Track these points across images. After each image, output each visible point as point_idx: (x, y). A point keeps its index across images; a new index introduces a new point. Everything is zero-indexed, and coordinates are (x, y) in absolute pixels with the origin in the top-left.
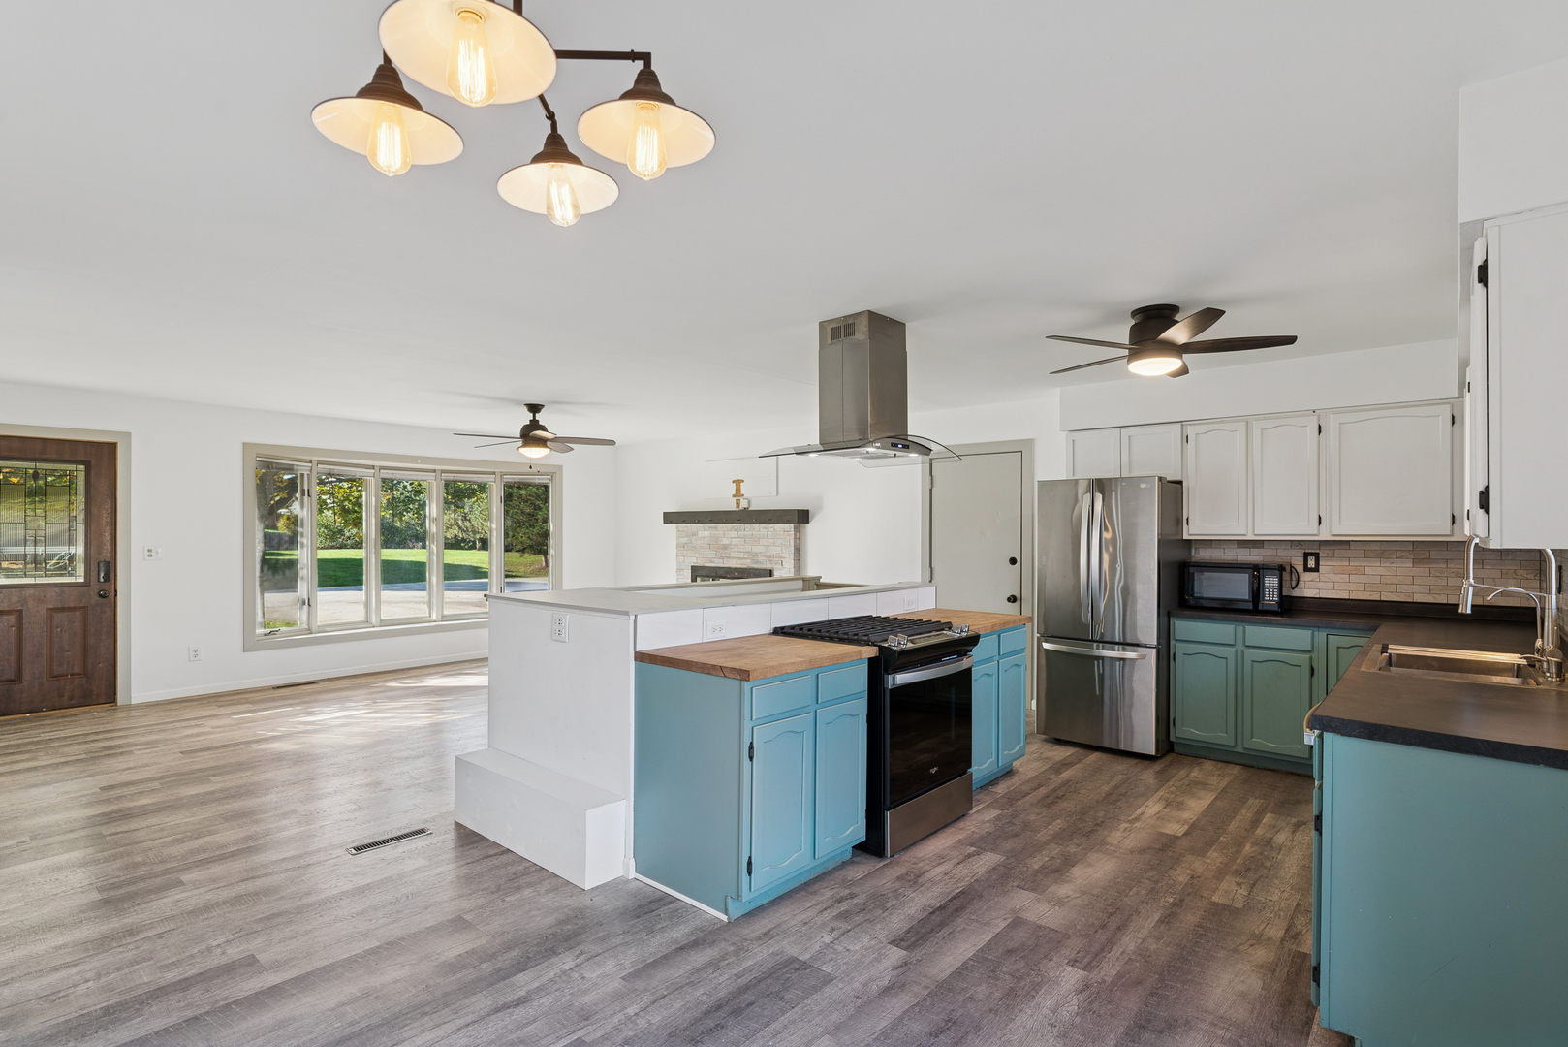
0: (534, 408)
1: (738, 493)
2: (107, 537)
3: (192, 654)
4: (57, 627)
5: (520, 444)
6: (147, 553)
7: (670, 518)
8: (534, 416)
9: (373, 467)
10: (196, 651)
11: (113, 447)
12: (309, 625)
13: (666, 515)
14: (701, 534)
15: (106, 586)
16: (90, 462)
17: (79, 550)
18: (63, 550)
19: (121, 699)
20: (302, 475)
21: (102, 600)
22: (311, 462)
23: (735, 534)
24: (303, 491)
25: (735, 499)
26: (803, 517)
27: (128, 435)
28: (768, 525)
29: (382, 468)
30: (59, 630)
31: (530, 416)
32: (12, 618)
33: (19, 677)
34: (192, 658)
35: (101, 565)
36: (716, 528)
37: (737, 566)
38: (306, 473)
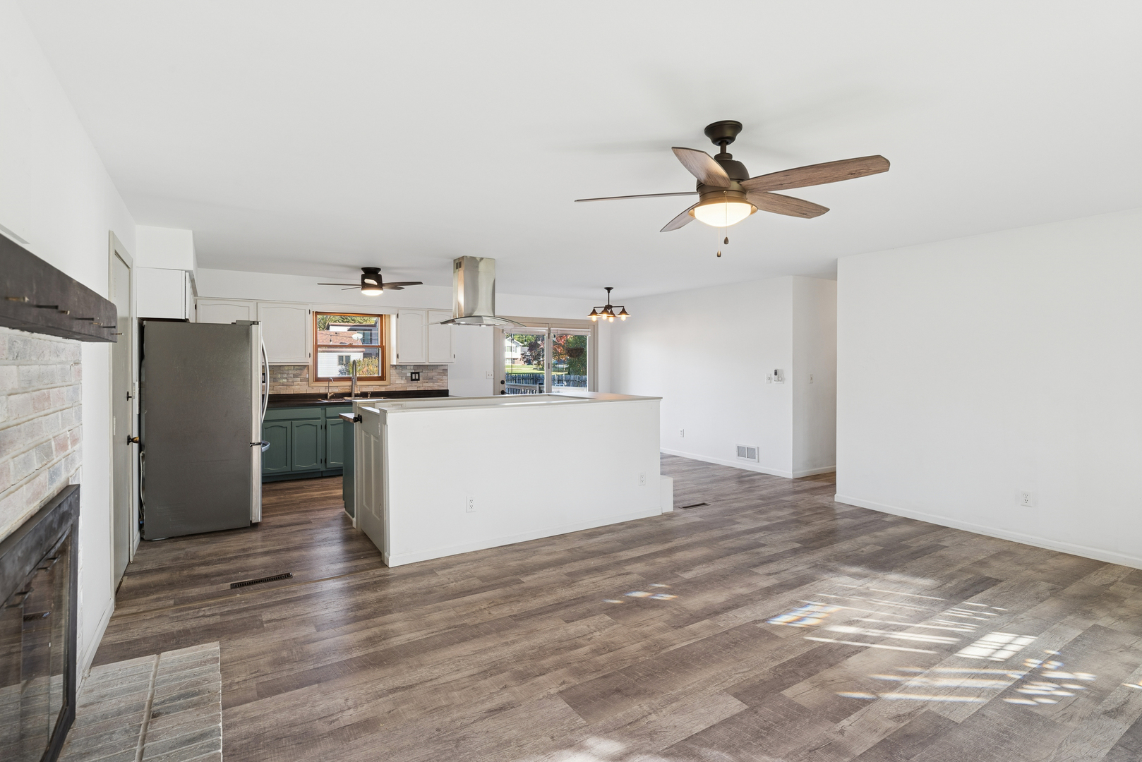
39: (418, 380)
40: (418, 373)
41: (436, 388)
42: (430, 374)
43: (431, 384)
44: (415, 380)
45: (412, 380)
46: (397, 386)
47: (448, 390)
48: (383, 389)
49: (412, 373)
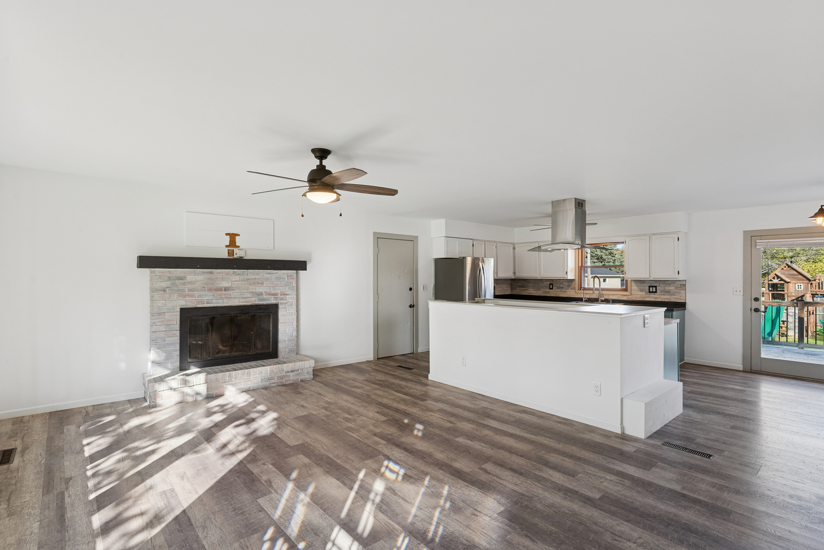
0: (321, 154)
1: (233, 243)
7: (145, 262)
8: (321, 162)
13: (140, 259)
25: (228, 249)
36: (211, 273)
39: (656, 292)
40: (656, 287)
41: (674, 300)
42: (667, 288)
43: (668, 297)
44: (653, 292)
45: (650, 292)
46: (636, 296)
47: (685, 303)
48: (625, 298)
49: (650, 287)
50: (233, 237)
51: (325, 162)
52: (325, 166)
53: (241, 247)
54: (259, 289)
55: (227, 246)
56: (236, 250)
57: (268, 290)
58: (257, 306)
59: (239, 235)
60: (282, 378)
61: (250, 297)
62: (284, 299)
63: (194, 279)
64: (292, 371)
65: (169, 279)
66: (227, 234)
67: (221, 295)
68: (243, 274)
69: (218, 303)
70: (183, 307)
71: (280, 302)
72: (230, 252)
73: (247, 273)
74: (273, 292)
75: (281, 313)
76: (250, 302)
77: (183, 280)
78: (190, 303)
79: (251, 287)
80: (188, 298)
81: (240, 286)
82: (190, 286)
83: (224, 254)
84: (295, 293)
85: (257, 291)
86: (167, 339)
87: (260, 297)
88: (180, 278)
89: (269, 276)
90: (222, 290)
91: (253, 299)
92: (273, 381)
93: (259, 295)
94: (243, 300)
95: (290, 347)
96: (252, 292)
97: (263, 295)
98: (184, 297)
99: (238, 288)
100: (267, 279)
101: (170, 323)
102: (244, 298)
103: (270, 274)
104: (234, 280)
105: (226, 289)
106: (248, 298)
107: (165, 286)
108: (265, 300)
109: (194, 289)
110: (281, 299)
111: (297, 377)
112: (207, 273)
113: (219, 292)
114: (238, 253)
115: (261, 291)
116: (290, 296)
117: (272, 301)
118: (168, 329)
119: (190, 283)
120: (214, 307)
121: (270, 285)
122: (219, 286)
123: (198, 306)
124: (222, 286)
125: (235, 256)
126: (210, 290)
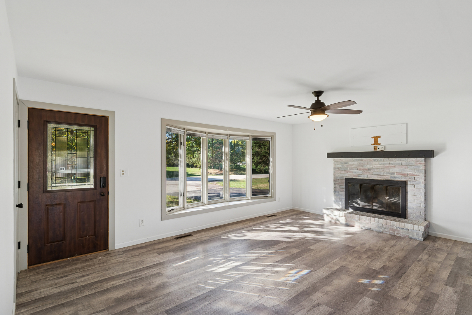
0: (318, 94)
1: (376, 142)
2: (104, 164)
3: (141, 222)
4: (82, 212)
5: (310, 114)
6: (122, 173)
7: (330, 155)
8: (318, 98)
9: (205, 133)
10: (142, 221)
11: (106, 118)
12: (183, 205)
13: (328, 154)
14: (350, 163)
15: (104, 189)
16: (96, 126)
17: (92, 171)
18: (85, 171)
19: (110, 248)
20: (180, 135)
21: (102, 197)
22: (184, 129)
23: (377, 163)
24: (181, 143)
25: (373, 146)
26: (428, 154)
27: (113, 113)
28: (402, 159)
29: (209, 133)
30: (83, 213)
31: (316, 98)
32: (61, 207)
33: (64, 238)
34: (141, 225)
35: (102, 179)
36: (361, 160)
37: (378, 179)
38: (182, 134)
50: (376, 139)
51: (320, 98)
52: (320, 100)
53: (381, 144)
54: (392, 170)
55: (372, 145)
56: (379, 146)
57: (399, 171)
58: (389, 181)
59: (380, 137)
60: (394, 230)
61: (385, 175)
62: (413, 179)
63: (352, 163)
64: (402, 229)
65: (341, 163)
66: (372, 138)
67: (366, 172)
68: (380, 161)
69: (364, 177)
70: (347, 177)
71: (408, 180)
72: (375, 147)
73: (383, 160)
74: (403, 173)
75: (410, 189)
76: (385, 178)
77: (347, 164)
78: (350, 176)
79: (385, 169)
80: (349, 173)
81: (378, 168)
82: (350, 167)
83: (371, 149)
84: (423, 175)
85: (390, 171)
86: (340, 192)
87: (393, 175)
88: (346, 163)
89: (400, 162)
90: (367, 170)
91: (387, 176)
92: (387, 230)
93: (391, 174)
94: (380, 177)
95: (418, 214)
96: (386, 172)
97: (394, 174)
98: (347, 173)
99: (378, 169)
100: (398, 164)
101: (341, 184)
102: (381, 175)
103: (400, 160)
104: (375, 164)
105: (369, 169)
106: (383, 175)
107: (339, 167)
108: (396, 177)
109: (352, 169)
110: (410, 178)
111: (407, 234)
112: (359, 160)
113: (365, 171)
114: (380, 148)
115: (393, 171)
116: (418, 177)
117: (403, 179)
118: (340, 188)
119: (351, 165)
120: (362, 179)
121: (400, 168)
122: (366, 167)
123: (354, 178)
124: (367, 167)
125: (378, 150)
126: (360, 169)
